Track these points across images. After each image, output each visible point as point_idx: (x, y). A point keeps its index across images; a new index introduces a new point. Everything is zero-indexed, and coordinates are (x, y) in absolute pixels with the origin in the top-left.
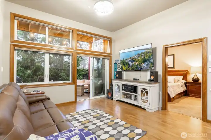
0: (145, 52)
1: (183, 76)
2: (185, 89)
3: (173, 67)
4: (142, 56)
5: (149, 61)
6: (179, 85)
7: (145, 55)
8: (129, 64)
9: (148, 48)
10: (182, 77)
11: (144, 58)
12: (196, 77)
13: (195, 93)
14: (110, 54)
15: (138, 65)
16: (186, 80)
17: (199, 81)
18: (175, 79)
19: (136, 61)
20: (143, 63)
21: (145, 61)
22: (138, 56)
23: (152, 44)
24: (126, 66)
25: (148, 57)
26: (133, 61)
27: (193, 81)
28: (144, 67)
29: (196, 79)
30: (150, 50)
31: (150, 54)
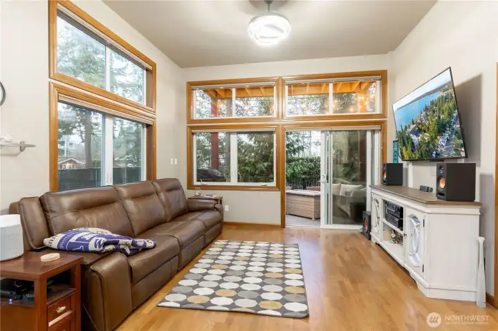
0: (439, 99)
4: (434, 112)
5: (450, 126)
7: (440, 110)
8: (412, 140)
9: (444, 86)
11: (439, 117)
14: (383, 115)
15: (429, 142)
19: (425, 132)
20: (438, 137)
21: (442, 128)
22: (427, 116)
23: (450, 68)
24: (409, 148)
25: (446, 113)
26: (418, 132)
28: (443, 149)
30: (448, 90)
31: (451, 105)
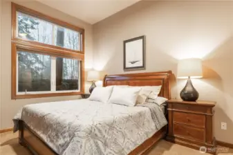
1: (161, 86)
2: (164, 122)
3: (141, 65)
6: (141, 115)
10: (157, 89)
12: (189, 89)
13: (189, 134)
16: (168, 96)
17: (199, 99)
18: (140, 94)
27: (183, 98)
29: (189, 93)
